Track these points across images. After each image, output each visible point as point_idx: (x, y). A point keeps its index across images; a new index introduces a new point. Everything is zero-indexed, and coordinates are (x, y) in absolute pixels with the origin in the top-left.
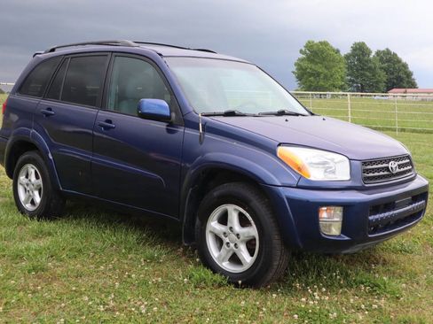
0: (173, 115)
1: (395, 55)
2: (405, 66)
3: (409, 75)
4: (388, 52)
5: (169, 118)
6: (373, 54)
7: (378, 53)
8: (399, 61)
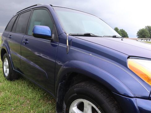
0: (53, 35)
1: (124, 30)
2: (126, 33)
3: (127, 35)
4: (122, 30)
5: (51, 37)
6: (119, 30)
7: (120, 30)
8: (125, 32)
